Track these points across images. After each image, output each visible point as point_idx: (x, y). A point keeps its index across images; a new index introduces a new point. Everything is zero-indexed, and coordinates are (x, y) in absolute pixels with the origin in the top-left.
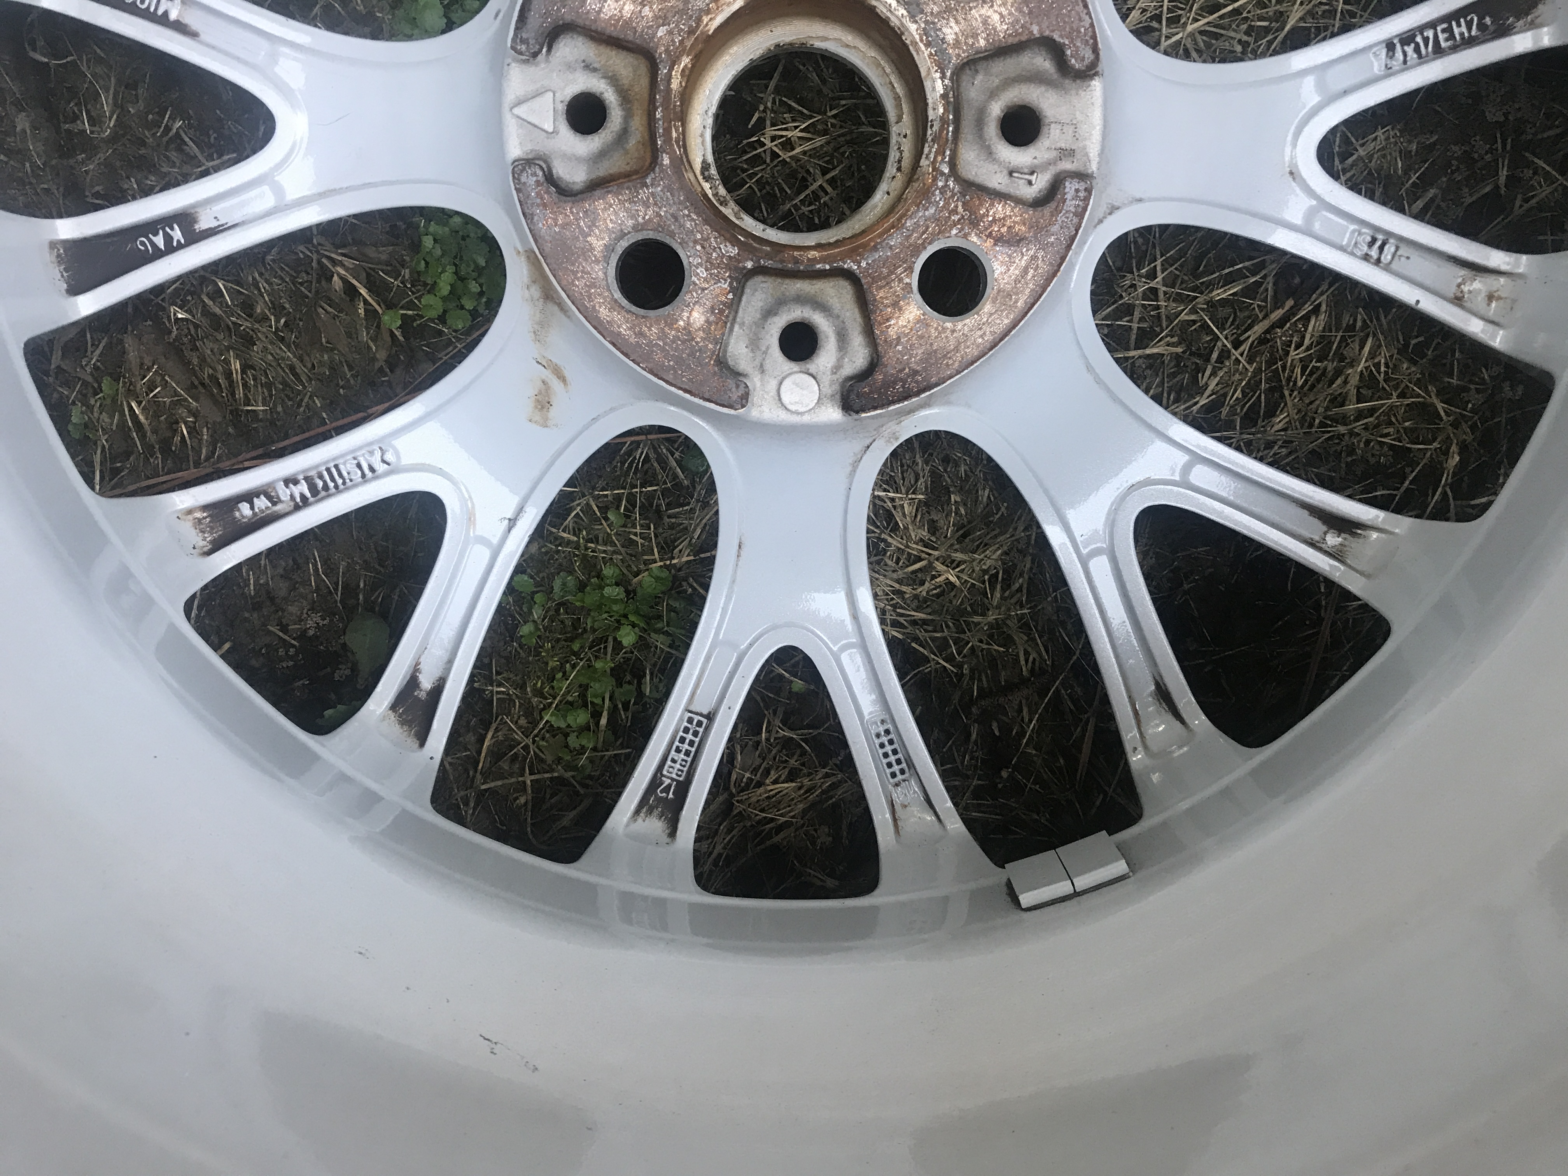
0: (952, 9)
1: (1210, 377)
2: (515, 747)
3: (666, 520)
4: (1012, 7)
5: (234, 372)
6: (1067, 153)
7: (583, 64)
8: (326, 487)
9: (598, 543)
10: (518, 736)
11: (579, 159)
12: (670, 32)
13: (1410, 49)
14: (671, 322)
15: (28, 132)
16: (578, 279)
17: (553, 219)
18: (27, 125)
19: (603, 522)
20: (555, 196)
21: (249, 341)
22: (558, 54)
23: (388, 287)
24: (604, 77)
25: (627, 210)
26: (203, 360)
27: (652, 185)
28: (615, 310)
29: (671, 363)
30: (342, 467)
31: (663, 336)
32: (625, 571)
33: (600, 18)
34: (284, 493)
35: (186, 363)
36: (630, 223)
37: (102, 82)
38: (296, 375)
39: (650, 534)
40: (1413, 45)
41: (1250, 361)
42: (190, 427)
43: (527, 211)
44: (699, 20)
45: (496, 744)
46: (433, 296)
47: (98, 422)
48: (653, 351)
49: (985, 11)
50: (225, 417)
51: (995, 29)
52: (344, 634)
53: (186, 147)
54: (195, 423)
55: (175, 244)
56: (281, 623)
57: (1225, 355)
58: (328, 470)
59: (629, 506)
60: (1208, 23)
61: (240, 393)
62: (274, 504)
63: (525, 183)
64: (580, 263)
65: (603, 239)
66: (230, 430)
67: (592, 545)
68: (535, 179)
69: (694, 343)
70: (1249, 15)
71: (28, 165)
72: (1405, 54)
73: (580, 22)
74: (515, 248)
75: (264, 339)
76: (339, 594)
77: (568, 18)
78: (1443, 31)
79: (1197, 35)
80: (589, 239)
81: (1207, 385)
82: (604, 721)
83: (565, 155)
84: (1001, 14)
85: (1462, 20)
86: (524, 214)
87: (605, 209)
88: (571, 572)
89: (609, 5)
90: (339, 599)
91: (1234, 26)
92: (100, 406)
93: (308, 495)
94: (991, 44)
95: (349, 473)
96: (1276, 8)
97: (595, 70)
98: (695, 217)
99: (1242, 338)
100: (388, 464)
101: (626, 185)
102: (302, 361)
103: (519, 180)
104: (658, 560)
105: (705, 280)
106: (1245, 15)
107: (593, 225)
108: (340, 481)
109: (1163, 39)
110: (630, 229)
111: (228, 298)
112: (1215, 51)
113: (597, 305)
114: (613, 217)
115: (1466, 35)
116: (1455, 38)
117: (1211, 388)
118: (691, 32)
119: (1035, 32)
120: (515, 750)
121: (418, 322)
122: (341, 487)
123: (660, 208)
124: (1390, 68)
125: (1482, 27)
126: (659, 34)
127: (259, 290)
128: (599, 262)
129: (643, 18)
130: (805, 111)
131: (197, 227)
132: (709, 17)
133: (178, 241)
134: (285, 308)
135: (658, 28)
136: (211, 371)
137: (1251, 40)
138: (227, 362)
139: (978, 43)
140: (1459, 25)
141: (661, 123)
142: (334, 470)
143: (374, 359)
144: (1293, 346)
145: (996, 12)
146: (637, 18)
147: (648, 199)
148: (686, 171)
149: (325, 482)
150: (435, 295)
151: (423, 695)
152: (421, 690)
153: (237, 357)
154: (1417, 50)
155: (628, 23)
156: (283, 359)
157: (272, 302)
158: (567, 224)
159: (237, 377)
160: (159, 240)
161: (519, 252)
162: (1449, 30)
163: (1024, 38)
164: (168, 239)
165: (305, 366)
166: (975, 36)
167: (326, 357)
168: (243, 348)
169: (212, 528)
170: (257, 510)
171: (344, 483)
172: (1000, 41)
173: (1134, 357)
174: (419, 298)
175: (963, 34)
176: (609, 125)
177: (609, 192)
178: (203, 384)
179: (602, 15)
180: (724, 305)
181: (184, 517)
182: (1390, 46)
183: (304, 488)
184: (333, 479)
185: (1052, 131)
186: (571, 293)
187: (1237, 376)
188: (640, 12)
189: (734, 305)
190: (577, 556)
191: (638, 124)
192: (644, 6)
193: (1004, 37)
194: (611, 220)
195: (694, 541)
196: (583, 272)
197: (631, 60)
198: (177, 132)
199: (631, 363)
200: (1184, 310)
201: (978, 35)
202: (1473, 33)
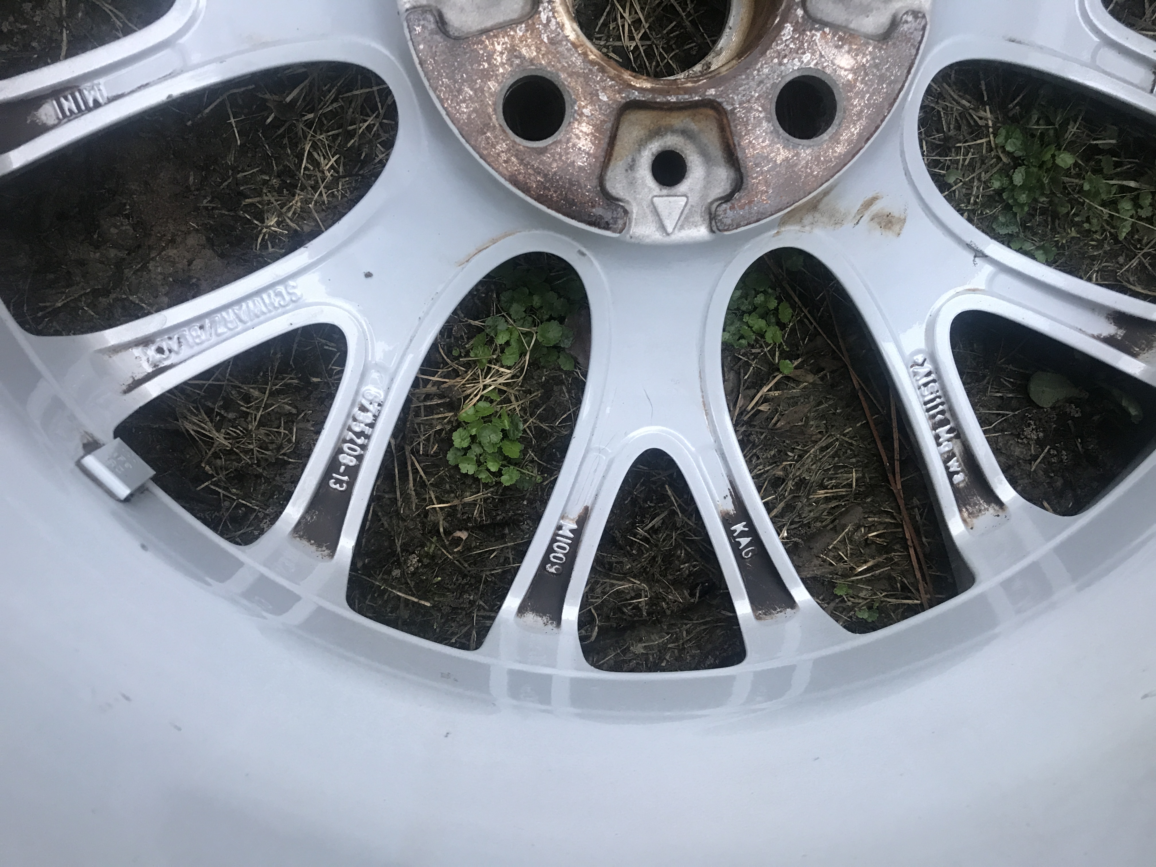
2: (1144, 264)
3: (952, 133)
5: (826, 495)
7: (629, 171)
8: (942, 412)
9: (971, 194)
10: (1135, 262)
11: (708, 174)
12: (604, 89)
14: (850, 86)
15: (644, 645)
16: (812, 172)
17: (761, 195)
18: (640, 645)
19: (954, 188)
20: (742, 193)
21: (801, 483)
22: (622, 194)
23: (757, 372)
24: (639, 151)
25: (754, 127)
26: (816, 519)
27: (733, 105)
28: (839, 139)
29: (884, 86)
30: (927, 399)
31: (861, 94)
32: (995, 170)
33: (594, 154)
34: (946, 447)
35: (820, 532)
36: (765, 124)
37: (608, 589)
38: (827, 447)
39: (964, 147)
42: (869, 530)
43: (755, 218)
44: (593, 63)
45: (1140, 282)
46: (767, 334)
47: (867, 599)
48: (874, 104)
50: (859, 504)
52: (1043, 408)
53: (656, 526)
54: (865, 527)
55: (747, 529)
56: (1029, 460)
58: (928, 410)
59: (940, 166)
61: (842, 491)
62: (954, 455)
63: (732, 220)
64: (799, 170)
65: (778, 149)
66: (869, 500)
67: (972, 199)
68: (728, 211)
69: (868, 65)
71: (669, 646)
73: (597, 172)
74: (774, 236)
75: (801, 471)
76: (1007, 413)
77: (595, 182)
80: (778, 162)
82: (1132, 184)
83: (705, 187)
86: (758, 221)
87: (753, 147)
88: (995, 218)
89: (583, 146)
90: (1011, 413)
92: (853, 597)
93: (947, 427)
95: (932, 393)
97: (633, 160)
98: (759, 65)
100: (925, 360)
101: (733, 128)
102: (817, 442)
103: (730, 225)
104: (988, 139)
105: (813, 54)
107: (767, 159)
108: (938, 401)
110: (770, 125)
111: (770, 498)
113: (835, 154)
114: (761, 140)
118: (602, 70)
120: (1147, 265)
121: (785, 347)
122: (942, 400)
123: (752, 97)
126: (605, 99)
127: (762, 473)
128: (797, 152)
129: (592, 114)
130: (607, 10)
131: (732, 513)
132: (589, 53)
133: (744, 526)
134: (774, 455)
135: (600, 100)
136: (825, 513)
138: (817, 502)
141: (680, 97)
142: (929, 406)
143: (813, 384)
146: (592, 120)
147: (744, 108)
148: (719, 73)
149: (938, 413)
150: (766, 331)
151: (1121, 333)
152: (1117, 334)
153: (814, 492)
155: (598, 128)
156: (815, 456)
157: (771, 465)
158: (766, 182)
159: (829, 494)
160: (744, 541)
161: (778, 232)
164: (742, 534)
165: (820, 439)
167: (812, 423)
168: (808, 488)
169: (975, 504)
170: (959, 469)
171: (939, 397)
174: (768, 345)
176: (679, 148)
177: (739, 145)
178: (834, 520)
179: (592, 152)
180: (834, 36)
181: (970, 524)
183: (942, 431)
184: (936, 407)
186: (825, 179)
188: (587, 117)
189: (835, 28)
190: (982, 212)
191: (678, 120)
192: (582, 113)
194: (763, 142)
195: (972, 106)
196: (806, 168)
197: (624, 127)
198: (646, 531)
199: (884, 123)
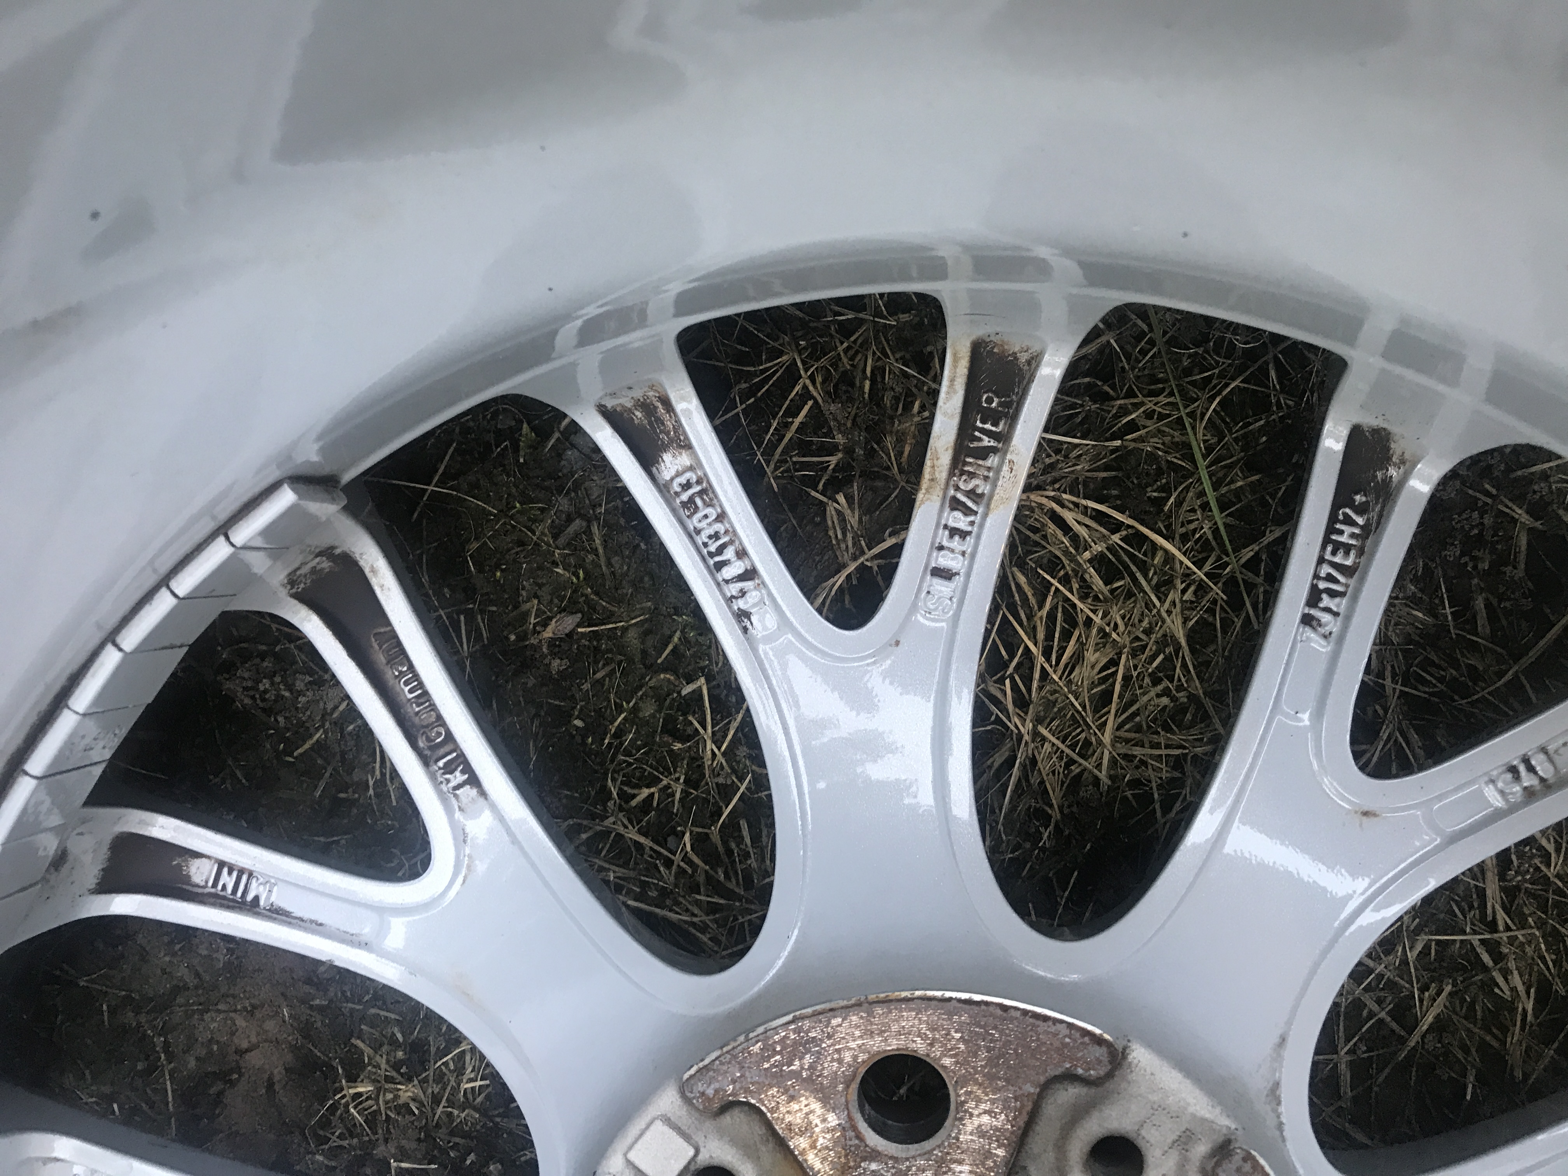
0: (942, 1157)
1: (1506, 980)
4: (987, 1095)
6: (1185, 1140)
13: (1326, 601)
40: (1324, 596)
41: (1523, 925)
49: (970, 1125)
51: (997, 1129)
57: (1492, 947)
60: (1116, 715)
70: (1139, 670)
72: (1327, 610)
78: (1334, 553)
79: (1118, 733)
81: (1513, 989)
84: (985, 1112)
85: (1338, 526)
91: (1138, 692)
94: (1009, 1144)
96: (1153, 640)
99: (1490, 918)
106: (1135, 674)
109: (1096, 771)
112: (1149, 727)
115: (1357, 531)
116: (1352, 545)
117: (1521, 988)
119: (1032, 1090)
124: (1330, 633)
125: (1361, 510)
137: (1166, 683)
139: (998, 1156)
140: (1341, 532)
144: (1543, 868)
145: (980, 1114)
154: (1333, 594)
162: (1337, 547)
163: (1029, 1106)
166: (988, 1154)
172: (1012, 1133)
173: (1418, 1042)
175: (977, 1165)
182: (1307, 620)
185: (1148, 1137)
187: (1528, 949)
193: (1012, 1126)
200: (1404, 947)
201: (989, 1151)
202: (1360, 521)
